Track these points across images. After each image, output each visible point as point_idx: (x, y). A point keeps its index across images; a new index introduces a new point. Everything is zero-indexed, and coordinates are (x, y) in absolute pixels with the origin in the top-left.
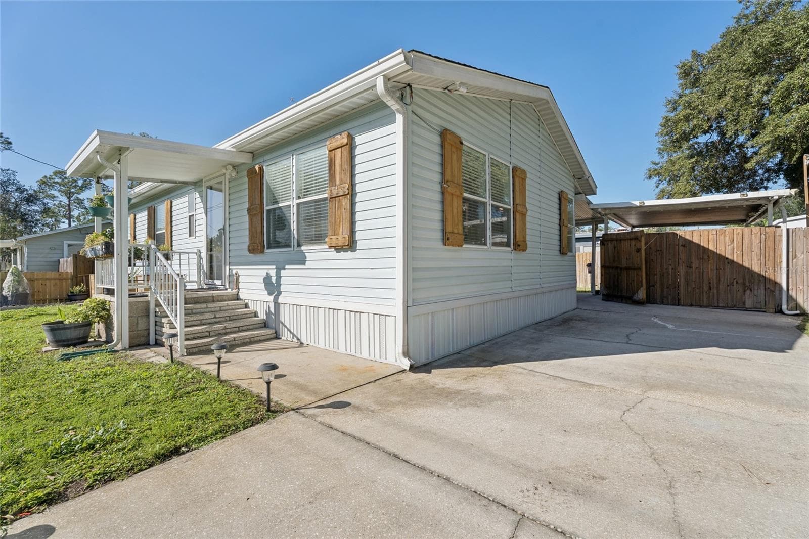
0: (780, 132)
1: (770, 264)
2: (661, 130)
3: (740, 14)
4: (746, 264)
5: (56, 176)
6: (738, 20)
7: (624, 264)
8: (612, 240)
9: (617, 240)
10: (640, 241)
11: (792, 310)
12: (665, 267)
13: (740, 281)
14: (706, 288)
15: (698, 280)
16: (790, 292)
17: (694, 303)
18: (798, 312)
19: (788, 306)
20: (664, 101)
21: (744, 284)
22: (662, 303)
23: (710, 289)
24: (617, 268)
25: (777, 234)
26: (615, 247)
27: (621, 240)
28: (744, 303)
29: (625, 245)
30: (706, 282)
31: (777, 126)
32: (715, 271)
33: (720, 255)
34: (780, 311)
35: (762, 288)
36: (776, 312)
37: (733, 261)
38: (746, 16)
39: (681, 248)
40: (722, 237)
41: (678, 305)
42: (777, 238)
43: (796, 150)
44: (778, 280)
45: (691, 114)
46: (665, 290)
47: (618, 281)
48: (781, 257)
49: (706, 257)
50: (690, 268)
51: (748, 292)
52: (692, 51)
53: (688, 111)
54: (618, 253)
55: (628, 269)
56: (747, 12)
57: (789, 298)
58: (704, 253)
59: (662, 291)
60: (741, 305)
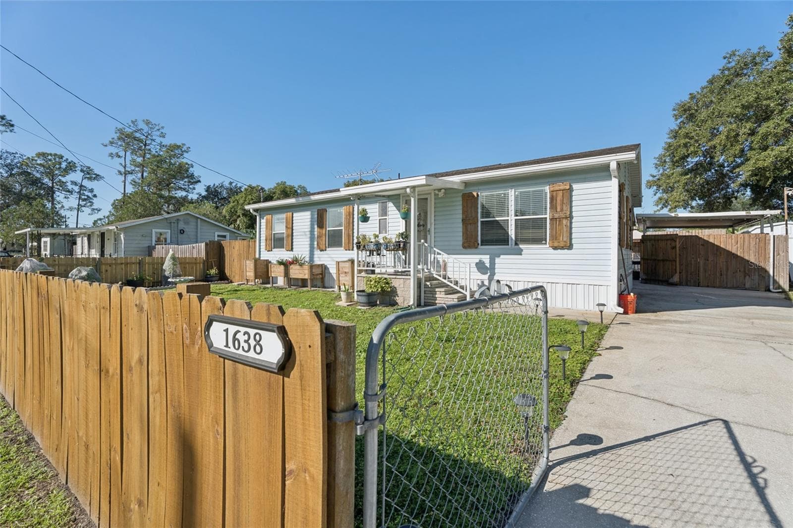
0: (760, 164)
1: (762, 259)
2: (663, 153)
3: (724, 67)
4: (746, 258)
5: (39, 158)
6: (723, 71)
7: (661, 257)
8: (650, 240)
9: (655, 240)
10: (675, 241)
11: (776, 289)
12: (689, 259)
13: (742, 270)
14: (718, 274)
15: (712, 269)
16: (775, 277)
17: (709, 284)
18: (781, 290)
19: (774, 286)
20: (668, 131)
21: (745, 271)
22: (687, 285)
23: (721, 275)
24: (655, 260)
25: (767, 239)
26: (653, 245)
27: (658, 240)
28: (745, 285)
29: (662, 244)
30: (718, 270)
31: (758, 160)
32: (725, 263)
33: (728, 251)
34: (769, 290)
35: (757, 274)
36: (765, 291)
37: (737, 255)
38: (729, 69)
39: (701, 247)
40: (730, 240)
41: (699, 286)
42: (767, 241)
43: (770, 177)
44: (767, 268)
45: (689, 142)
46: (689, 276)
47: (655, 269)
48: (769, 254)
49: (718, 253)
50: (707, 260)
51: (747, 277)
52: (690, 94)
53: (687, 140)
54: (656, 249)
55: (663, 260)
56: (730, 65)
57: (774, 281)
58: (717, 250)
59: (687, 277)
60: (743, 286)
